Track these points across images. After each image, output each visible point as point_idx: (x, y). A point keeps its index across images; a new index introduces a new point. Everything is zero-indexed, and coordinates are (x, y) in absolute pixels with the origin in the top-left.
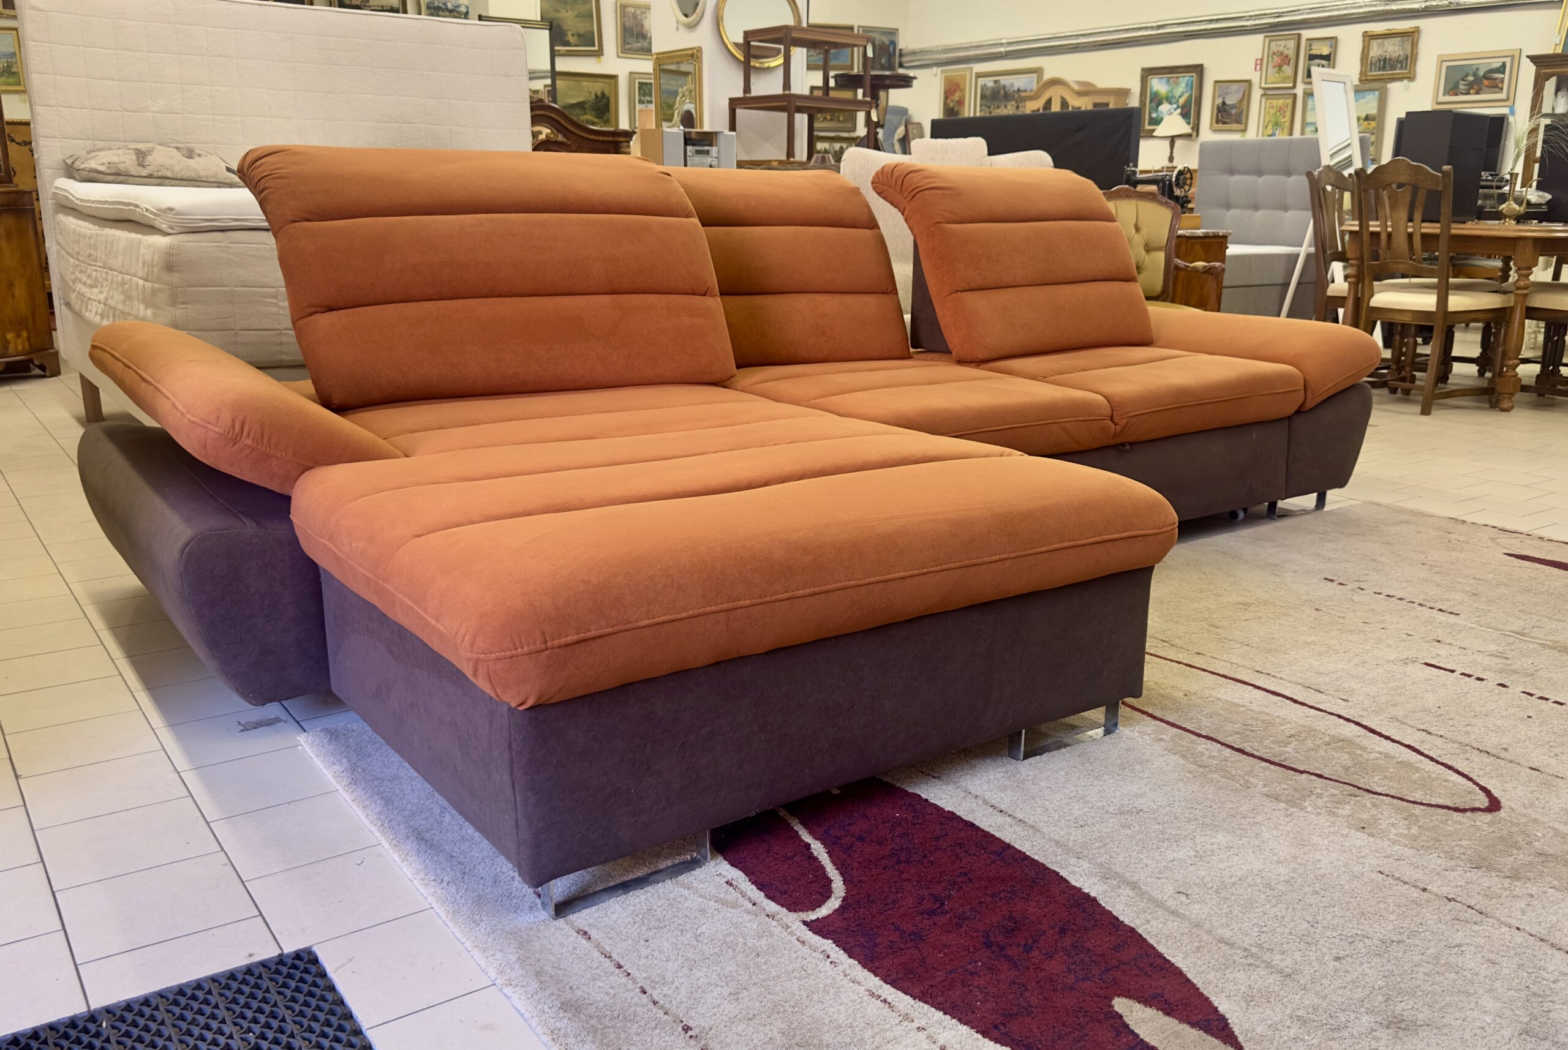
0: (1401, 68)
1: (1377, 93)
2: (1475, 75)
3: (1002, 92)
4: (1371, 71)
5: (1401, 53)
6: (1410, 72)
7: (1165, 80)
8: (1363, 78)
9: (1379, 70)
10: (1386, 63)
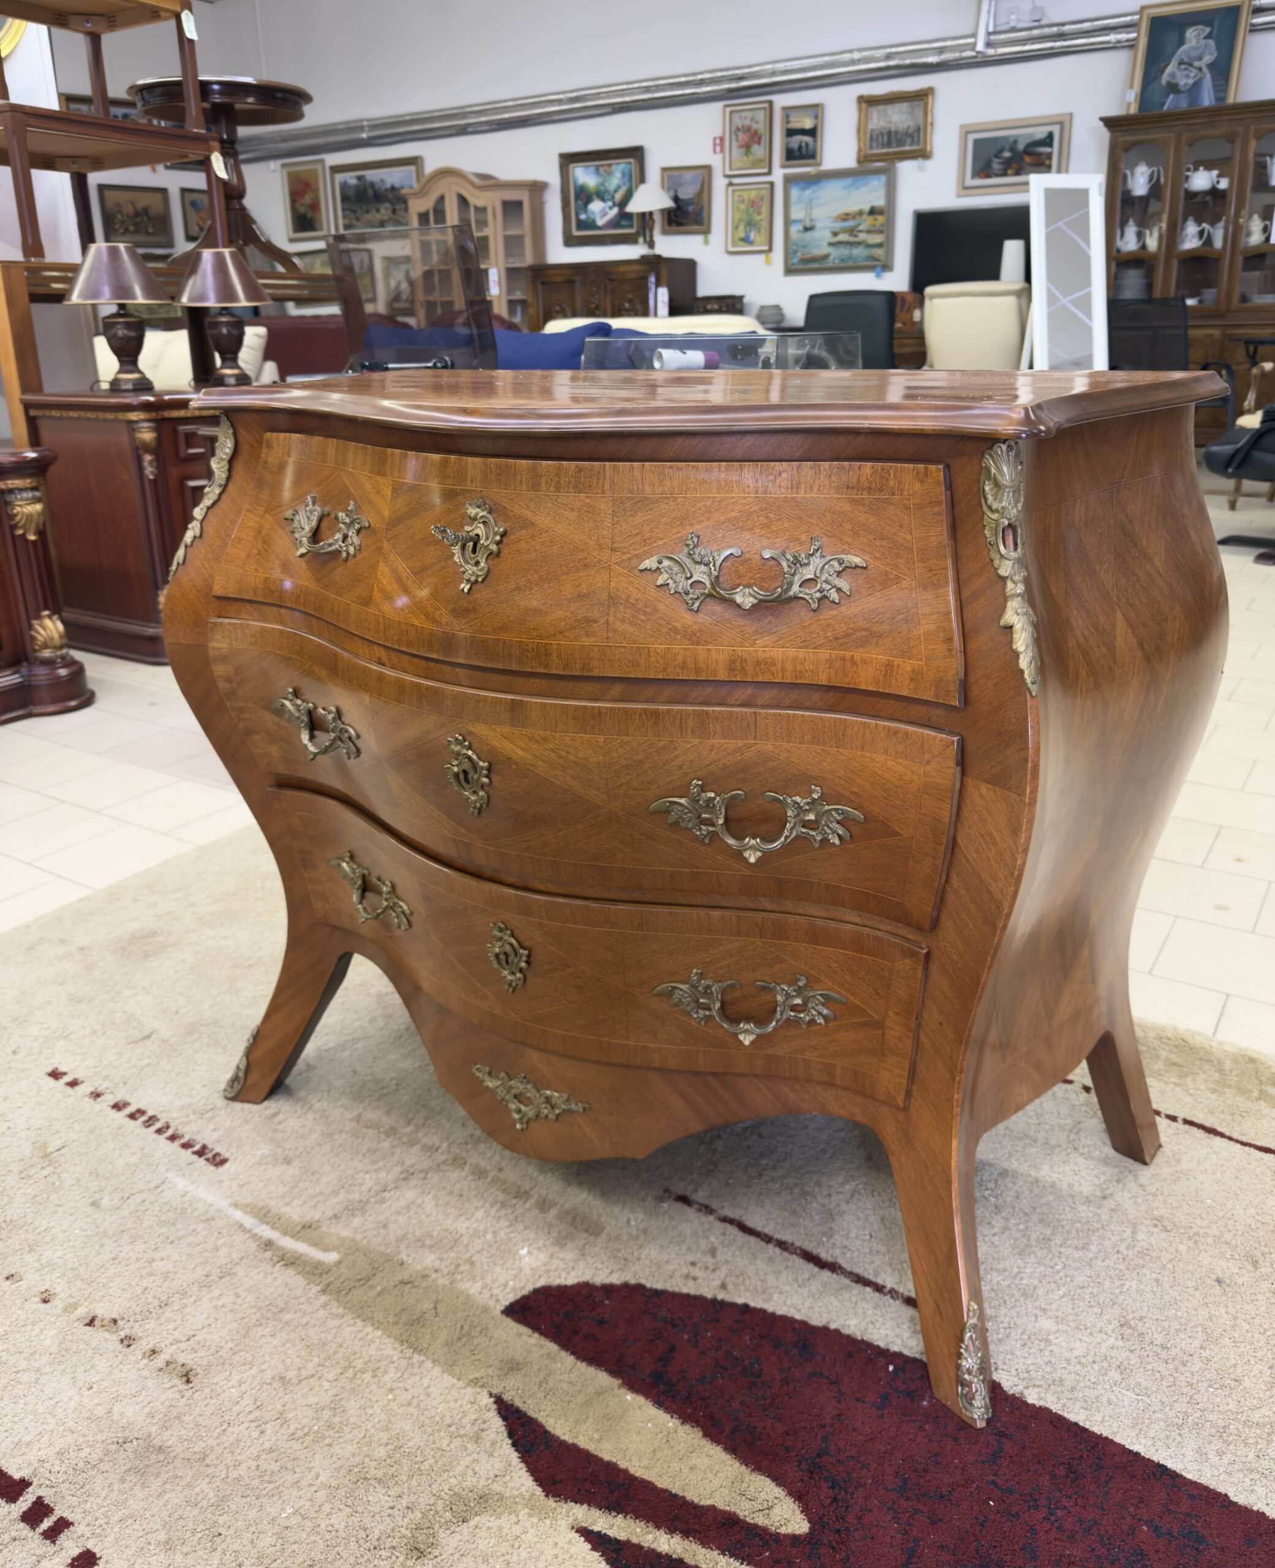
0: (912, 144)
1: (882, 177)
2: (1013, 149)
3: (370, 191)
4: (871, 148)
5: (911, 124)
6: (923, 148)
7: (592, 169)
8: (862, 158)
9: (883, 146)
10: (891, 137)
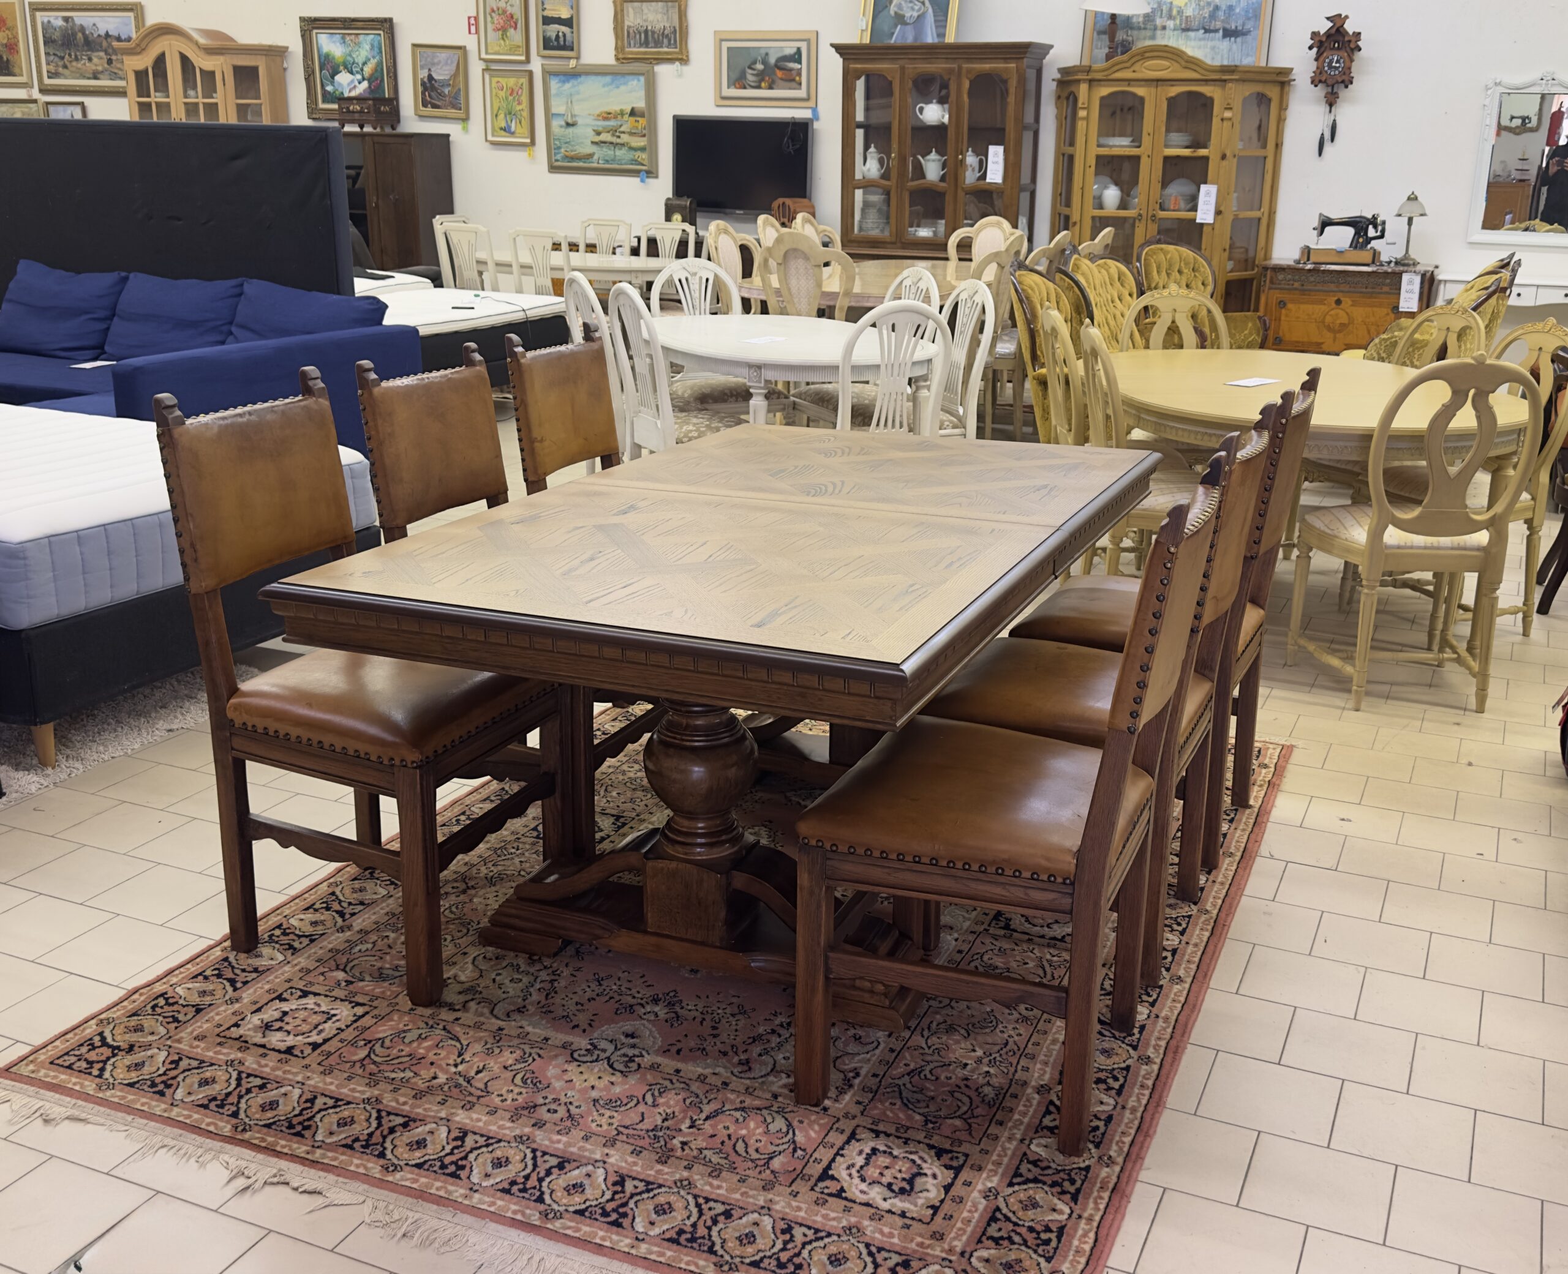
0: (669, 46)
1: (642, 79)
2: (765, 62)
3: (80, 36)
4: (629, 46)
5: (667, 25)
6: (681, 52)
7: (339, 38)
8: (620, 56)
9: (641, 45)
10: (648, 37)
